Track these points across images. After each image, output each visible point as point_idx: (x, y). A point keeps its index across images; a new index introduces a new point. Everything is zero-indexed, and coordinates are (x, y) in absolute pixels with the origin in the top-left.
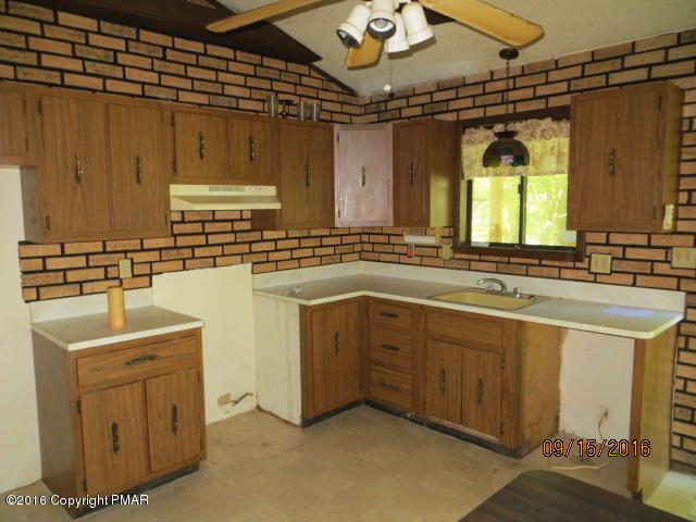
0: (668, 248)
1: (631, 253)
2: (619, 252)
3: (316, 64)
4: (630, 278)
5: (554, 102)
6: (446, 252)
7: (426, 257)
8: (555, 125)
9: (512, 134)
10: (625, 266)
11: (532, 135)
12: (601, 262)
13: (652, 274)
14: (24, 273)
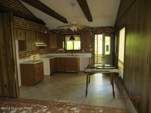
0: (90, 49)
1: (86, 50)
2: (85, 50)
3: (45, 25)
4: (86, 52)
5: (77, 33)
6: (64, 51)
7: (61, 52)
8: (77, 36)
9: (73, 36)
10: (86, 51)
11: (75, 37)
12: (83, 51)
13: (88, 52)
14: (19, 55)
